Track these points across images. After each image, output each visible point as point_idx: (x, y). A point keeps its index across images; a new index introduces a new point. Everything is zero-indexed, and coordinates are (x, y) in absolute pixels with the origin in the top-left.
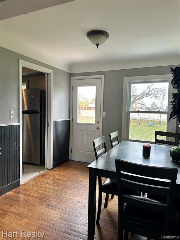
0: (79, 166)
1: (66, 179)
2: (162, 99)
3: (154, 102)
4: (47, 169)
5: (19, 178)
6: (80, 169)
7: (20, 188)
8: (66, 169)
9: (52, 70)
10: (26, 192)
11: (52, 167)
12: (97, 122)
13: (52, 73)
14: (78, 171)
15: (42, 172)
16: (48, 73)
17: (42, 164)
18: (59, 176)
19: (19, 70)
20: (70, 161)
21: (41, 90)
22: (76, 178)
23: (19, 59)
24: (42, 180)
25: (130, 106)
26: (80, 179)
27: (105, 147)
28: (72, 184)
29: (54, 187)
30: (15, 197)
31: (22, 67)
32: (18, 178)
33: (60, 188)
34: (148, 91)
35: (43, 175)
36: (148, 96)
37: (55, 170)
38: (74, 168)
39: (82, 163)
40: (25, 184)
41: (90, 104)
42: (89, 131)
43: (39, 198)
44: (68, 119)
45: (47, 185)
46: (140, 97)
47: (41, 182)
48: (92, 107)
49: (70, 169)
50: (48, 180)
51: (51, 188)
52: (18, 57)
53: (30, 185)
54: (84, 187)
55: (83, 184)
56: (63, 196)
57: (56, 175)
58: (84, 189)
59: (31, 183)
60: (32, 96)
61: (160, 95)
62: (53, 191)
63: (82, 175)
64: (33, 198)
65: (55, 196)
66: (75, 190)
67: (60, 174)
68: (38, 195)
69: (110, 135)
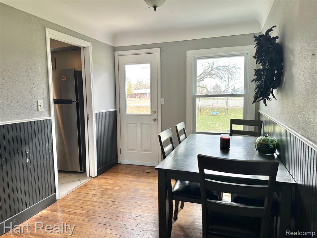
0: (133, 171)
1: (118, 188)
2: (227, 80)
3: (216, 85)
4: (90, 176)
5: (55, 192)
6: (134, 175)
7: (56, 205)
8: (115, 176)
9: (91, 43)
10: (66, 209)
11: (96, 174)
12: (154, 112)
13: (90, 47)
14: (133, 176)
15: (84, 182)
16: (84, 47)
17: (82, 171)
18: (108, 185)
19: (46, 43)
20: (119, 165)
21: (75, 71)
22: (132, 186)
23: (45, 28)
24: (86, 192)
25: (195, 88)
26: (138, 187)
27: (172, 142)
28: (127, 193)
29: (103, 200)
30: (52, 216)
31: (50, 39)
32: (53, 191)
33: (112, 200)
34: (210, 69)
35: (85, 186)
36: (210, 76)
37: (101, 178)
38: (126, 174)
39: (136, 166)
40: (63, 199)
41: (135, 89)
42: (143, 124)
43: (86, 215)
44: (114, 110)
45: (94, 198)
46: (200, 78)
47: (85, 194)
48: (137, 94)
49: (122, 175)
50: (93, 191)
51: (100, 201)
52: (45, 25)
53: (70, 199)
54: (144, 196)
55: (142, 192)
56: (117, 210)
57: (103, 185)
58: (144, 198)
59: (72, 197)
60: (63, 80)
61: (224, 75)
62: (104, 204)
63: (139, 182)
64: (77, 215)
65: (107, 211)
66: (132, 201)
67: (109, 182)
68: (84, 212)
69: (176, 127)
